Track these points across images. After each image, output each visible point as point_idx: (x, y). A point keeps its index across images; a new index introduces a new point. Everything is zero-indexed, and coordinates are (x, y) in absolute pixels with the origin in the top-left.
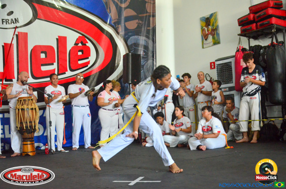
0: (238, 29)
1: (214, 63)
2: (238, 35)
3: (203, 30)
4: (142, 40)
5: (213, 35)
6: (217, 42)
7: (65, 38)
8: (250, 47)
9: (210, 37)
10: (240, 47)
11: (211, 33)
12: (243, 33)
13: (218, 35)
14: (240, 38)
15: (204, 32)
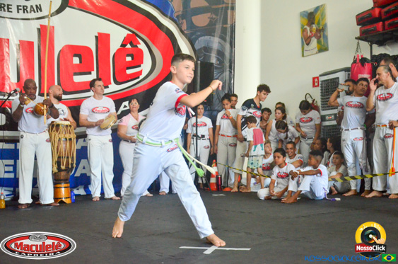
0: (356, 30)
1: (318, 78)
2: (356, 38)
3: (304, 30)
4: (215, 42)
5: (318, 38)
6: (323, 48)
7: (108, 36)
8: (373, 57)
9: (314, 42)
10: (358, 56)
11: (315, 35)
12: (364, 37)
13: (326, 38)
14: (358, 43)
15: (305, 33)
